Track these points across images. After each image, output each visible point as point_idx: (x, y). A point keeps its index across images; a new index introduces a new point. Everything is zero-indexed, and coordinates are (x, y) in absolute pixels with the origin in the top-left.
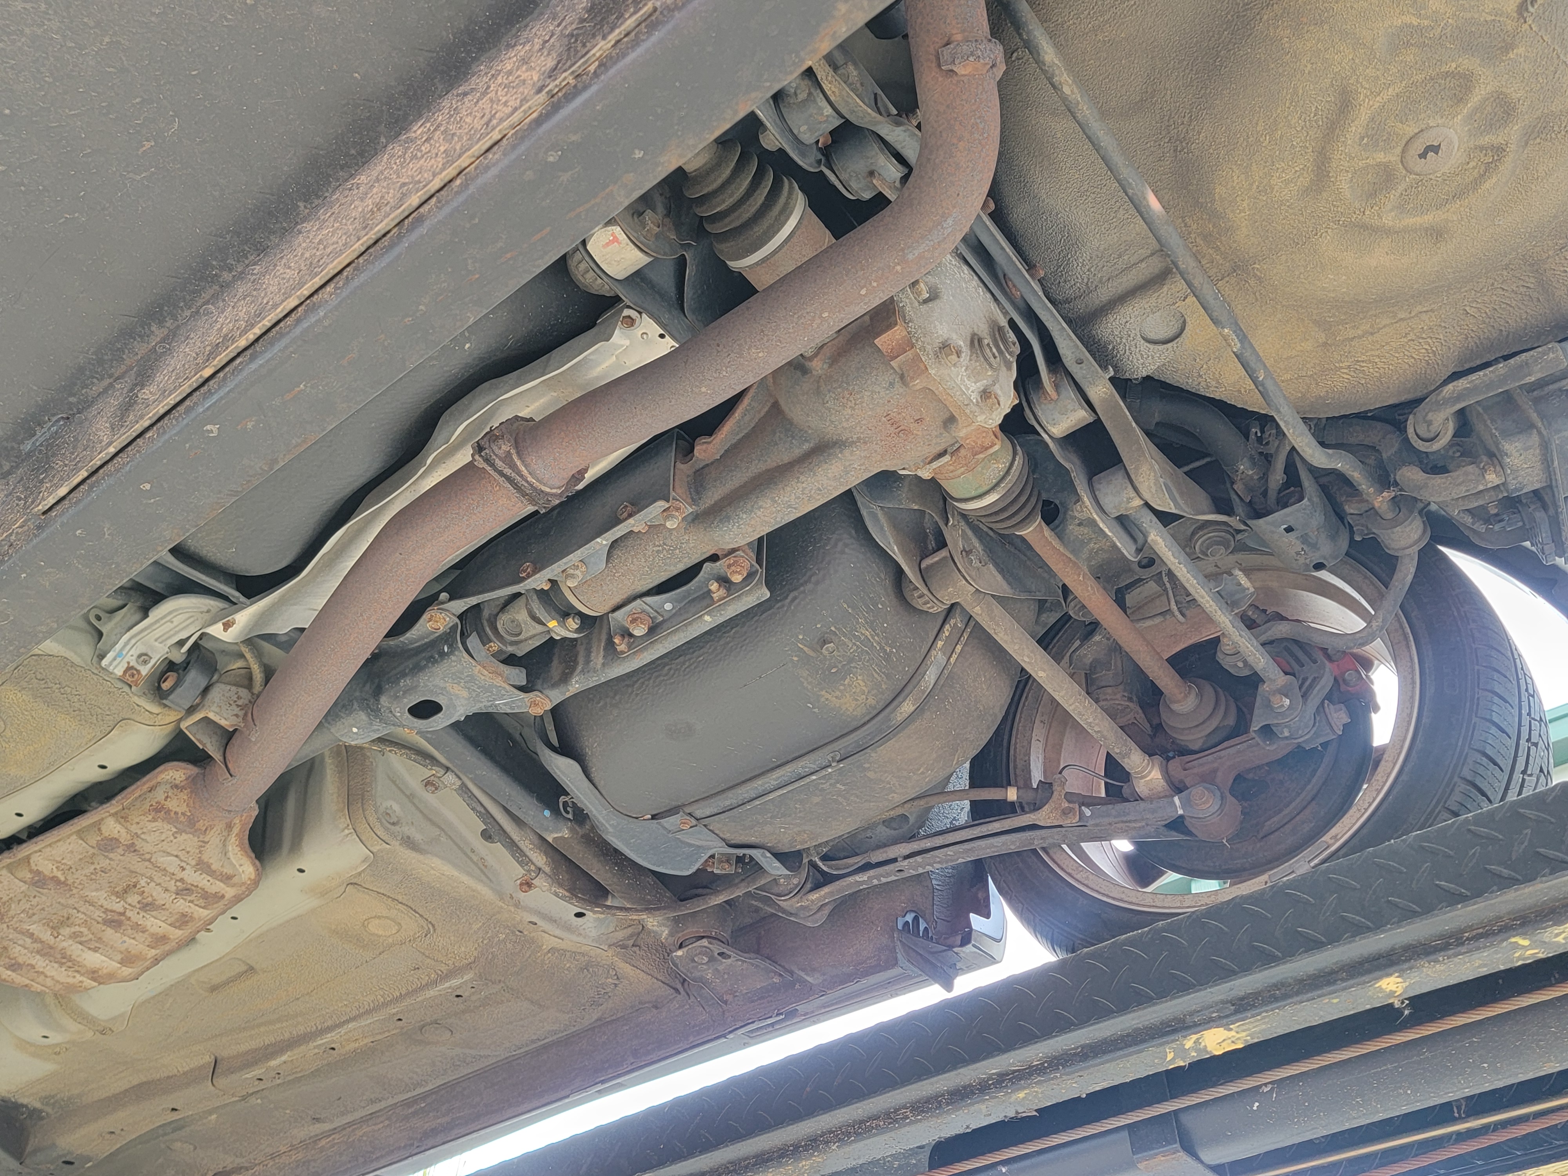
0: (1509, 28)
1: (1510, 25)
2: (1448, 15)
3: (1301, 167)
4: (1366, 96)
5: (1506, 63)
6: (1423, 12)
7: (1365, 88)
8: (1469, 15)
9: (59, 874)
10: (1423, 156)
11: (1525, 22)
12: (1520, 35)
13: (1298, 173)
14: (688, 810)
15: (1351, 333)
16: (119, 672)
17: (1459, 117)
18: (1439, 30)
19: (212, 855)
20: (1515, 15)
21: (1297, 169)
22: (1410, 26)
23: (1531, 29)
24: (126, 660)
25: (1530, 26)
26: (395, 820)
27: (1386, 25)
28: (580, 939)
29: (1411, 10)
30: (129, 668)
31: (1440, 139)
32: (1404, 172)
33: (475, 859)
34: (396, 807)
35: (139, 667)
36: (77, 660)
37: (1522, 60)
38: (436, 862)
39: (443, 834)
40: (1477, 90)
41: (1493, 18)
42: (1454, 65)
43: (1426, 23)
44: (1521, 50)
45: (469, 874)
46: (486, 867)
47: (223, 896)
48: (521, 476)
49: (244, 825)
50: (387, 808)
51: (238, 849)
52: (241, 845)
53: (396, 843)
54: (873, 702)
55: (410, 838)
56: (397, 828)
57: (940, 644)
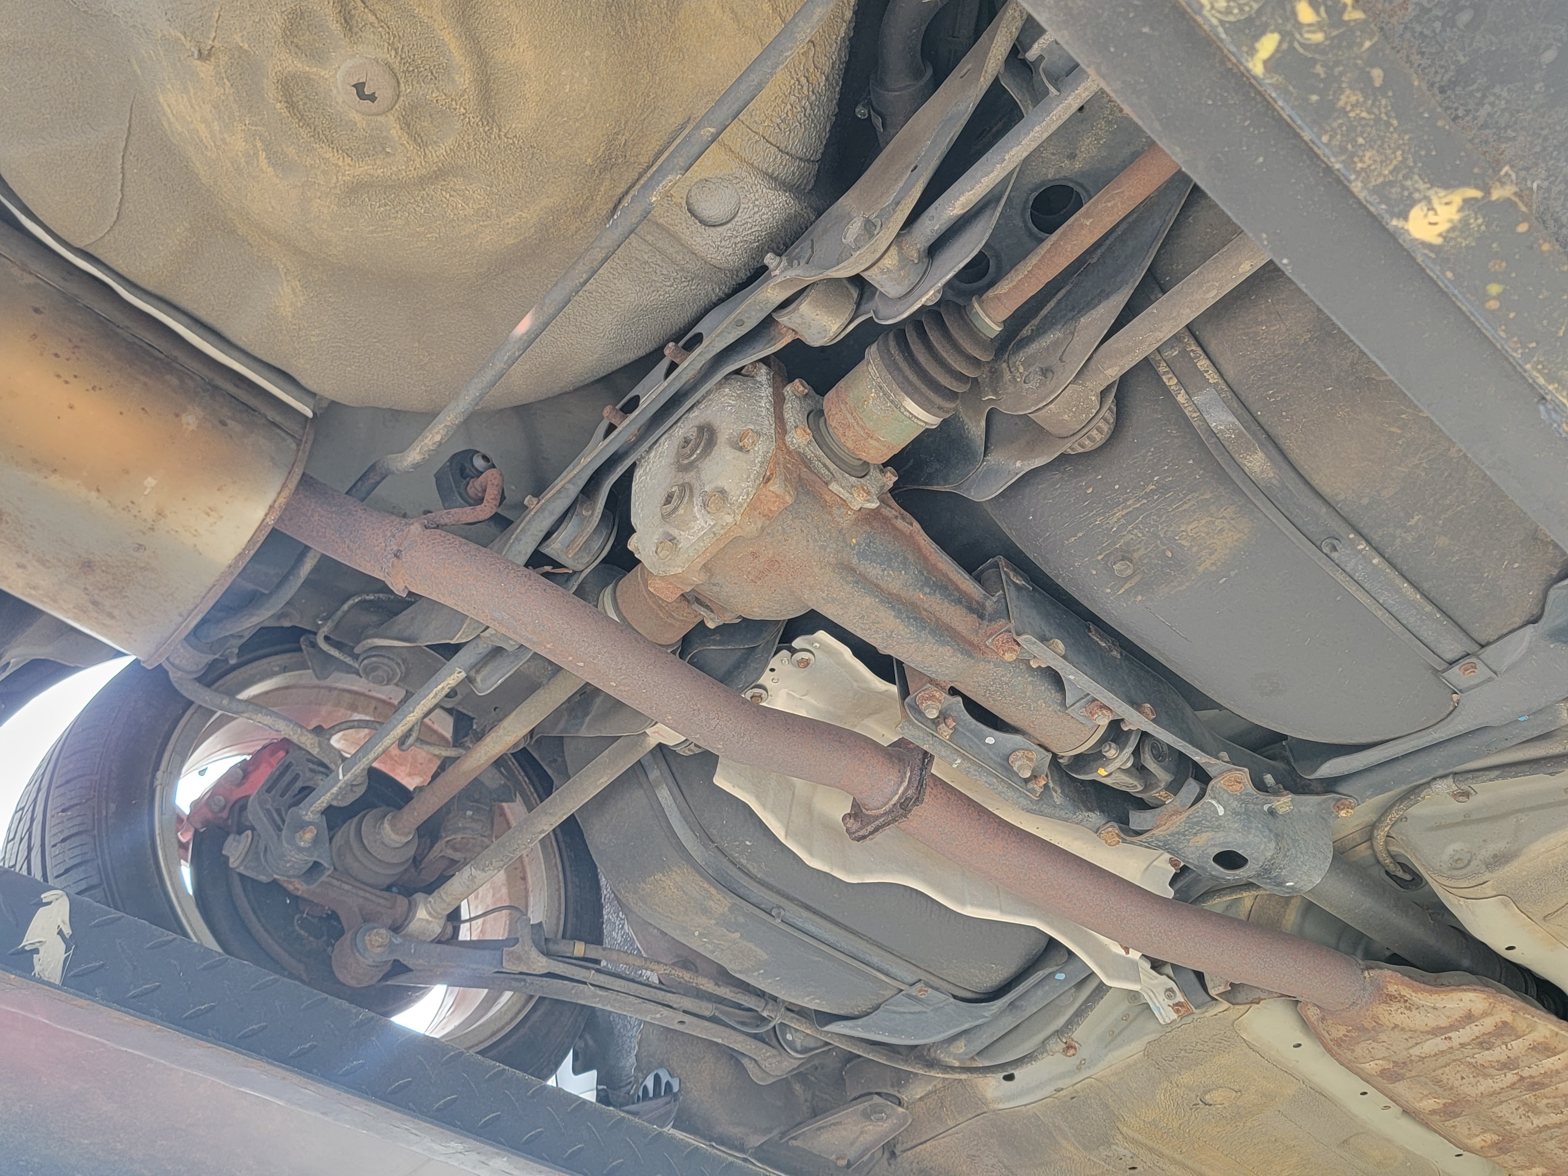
0: (226, 58)
1: (224, 59)
2: (244, 127)
3: (444, 193)
4: (343, 175)
5: (254, 49)
6: (252, 153)
7: (337, 178)
8: (235, 106)
10: (372, 98)
11: (213, 47)
12: (225, 45)
13: (453, 193)
16: (1174, 1016)
17: (323, 73)
18: (259, 128)
20: (213, 59)
21: (448, 196)
22: (268, 158)
23: (215, 38)
24: (1165, 1006)
25: (213, 41)
27: (278, 181)
29: (255, 165)
30: (1173, 1007)
31: (349, 87)
32: (402, 99)
35: (1176, 1001)
36: (1153, 1036)
37: (245, 33)
40: (290, 69)
41: (225, 80)
42: (278, 105)
43: (259, 144)
44: (237, 38)
47: (1505, 1023)
48: (877, 818)
49: (1403, 983)
50: (1452, 857)
51: (1435, 996)
52: (1431, 992)
53: (1487, 876)
54: (1232, 509)
55: (1495, 856)
56: (1474, 863)
57: (1181, 398)
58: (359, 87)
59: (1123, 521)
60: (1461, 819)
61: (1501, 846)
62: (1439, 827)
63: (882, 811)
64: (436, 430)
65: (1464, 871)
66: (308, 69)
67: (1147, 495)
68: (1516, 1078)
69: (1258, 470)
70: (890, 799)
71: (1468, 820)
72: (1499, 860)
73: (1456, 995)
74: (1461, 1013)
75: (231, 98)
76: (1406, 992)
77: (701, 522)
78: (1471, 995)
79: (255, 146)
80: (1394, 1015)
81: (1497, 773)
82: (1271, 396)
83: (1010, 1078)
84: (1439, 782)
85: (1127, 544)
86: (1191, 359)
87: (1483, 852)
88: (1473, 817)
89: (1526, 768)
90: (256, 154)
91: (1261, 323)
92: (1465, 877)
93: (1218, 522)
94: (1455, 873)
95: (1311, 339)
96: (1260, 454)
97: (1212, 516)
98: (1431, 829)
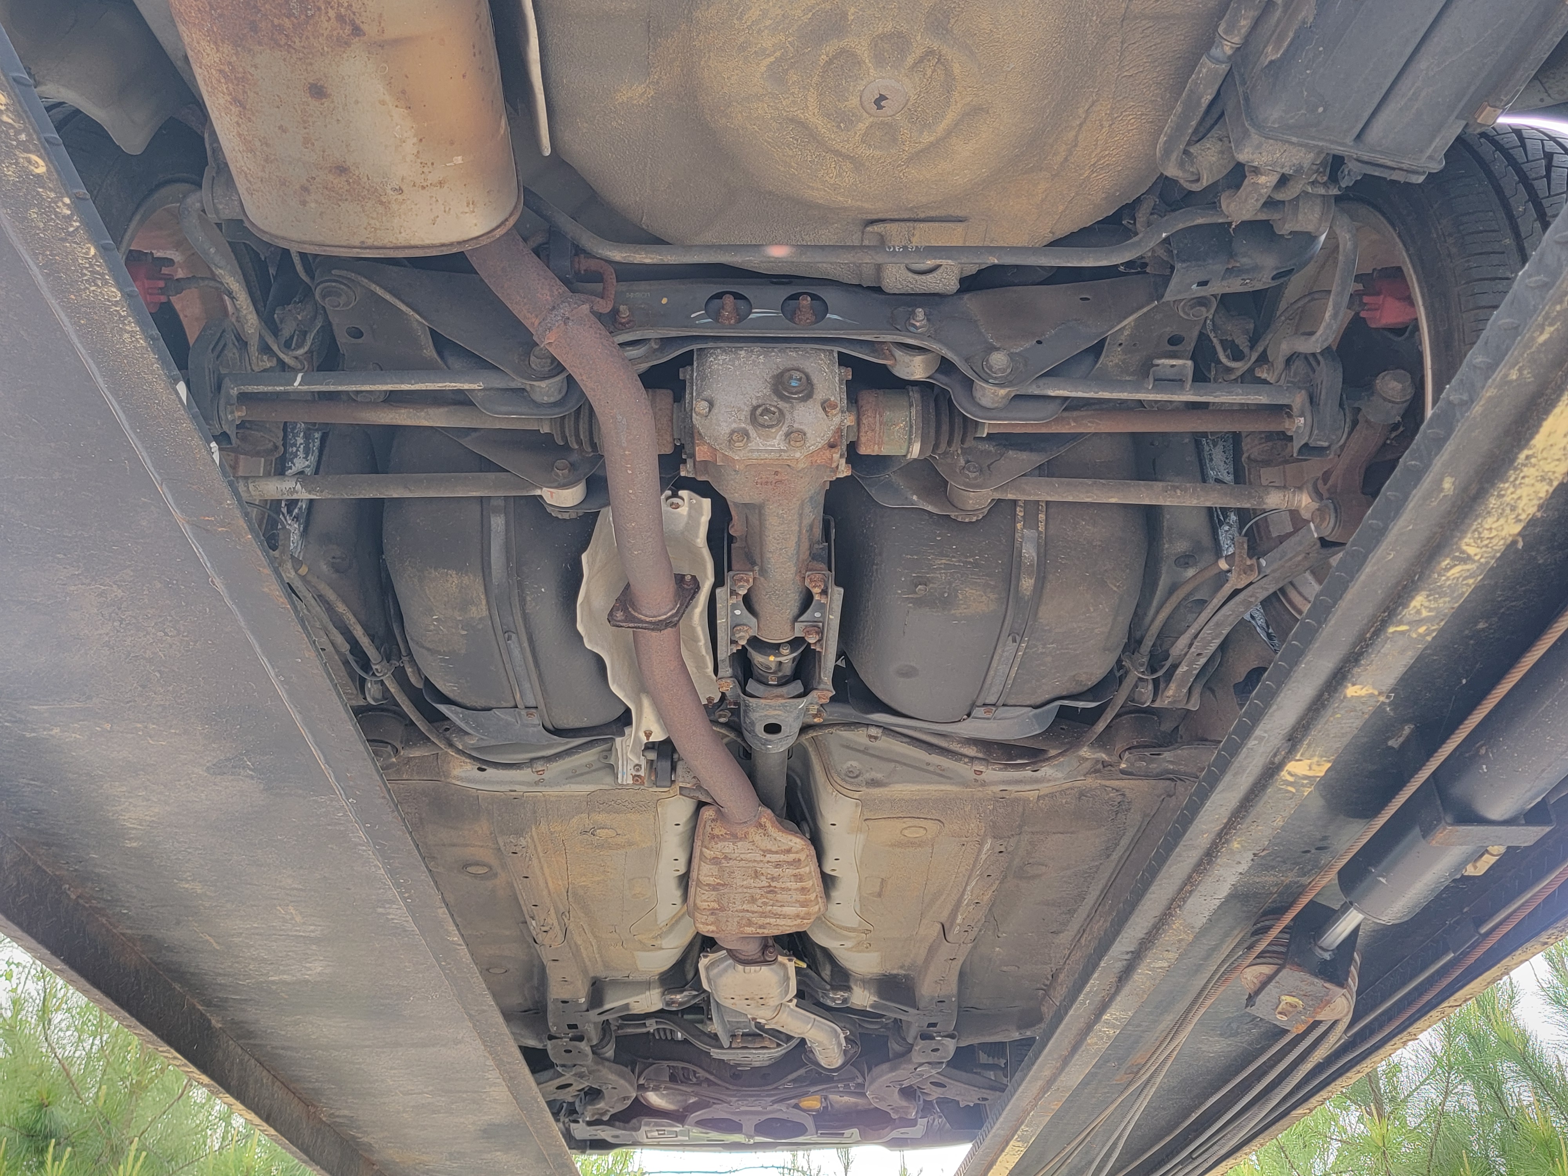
2: (784, 39)
6: (767, 52)
7: (797, 110)
9: (719, 881)
10: (879, 107)
14: (979, 703)
15: (1059, 159)
16: (630, 782)
17: (871, 70)
19: (767, 844)
22: (773, 63)
24: (629, 774)
26: (858, 772)
27: (759, 76)
28: (1053, 783)
29: (759, 58)
30: (634, 777)
31: (877, 92)
33: (931, 768)
34: (855, 764)
35: (638, 774)
36: (607, 787)
38: (899, 787)
39: (897, 765)
40: (858, 51)
41: (811, 14)
42: (824, 56)
43: (778, 54)
45: (928, 783)
46: (943, 770)
47: (799, 860)
48: (642, 621)
49: (770, 820)
50: (848, 768)
51: (780, 833)
52: (780, 830)
53: (864, 789)
54: (996, 596)
55: (873, 780)
56: (860, 778)
57: (1019, 526)
58: (882, 98)
59: (942, 566)
60: (862, 748)
61: (879, 776)
62: (848, 747)
63: (648, 619)
64: (653, 256)
65: (852, 780)
66: (867, 61)
67: (966, 563)
68: (767, 884)
69: (1025, 587)
70: (660, 616)
71: (865, 751)
72: (874, 783)
73: (790, 837)
74: (787, 847)
75: (800, 22)
76: (769, 825)
77: (776, 442)
78: (798, 840)
79: (774, 52)
80: (757, 837)
81: (908, 740)
82: (1061, 558)
83: (480, 769)
84: (874, 728)
85: (932, 578)
86: (1038, 510)
87: (868, 774)
88: (871, 751)
89: (924, 746)
90: (769, 56)
91: (1083, 520)
92: (851, 784)
93: (984, 597)
94: (847, 779)
95: (1100, 546)
96: (1033, 581)
97: (985, 593)
98: (843, 746)
